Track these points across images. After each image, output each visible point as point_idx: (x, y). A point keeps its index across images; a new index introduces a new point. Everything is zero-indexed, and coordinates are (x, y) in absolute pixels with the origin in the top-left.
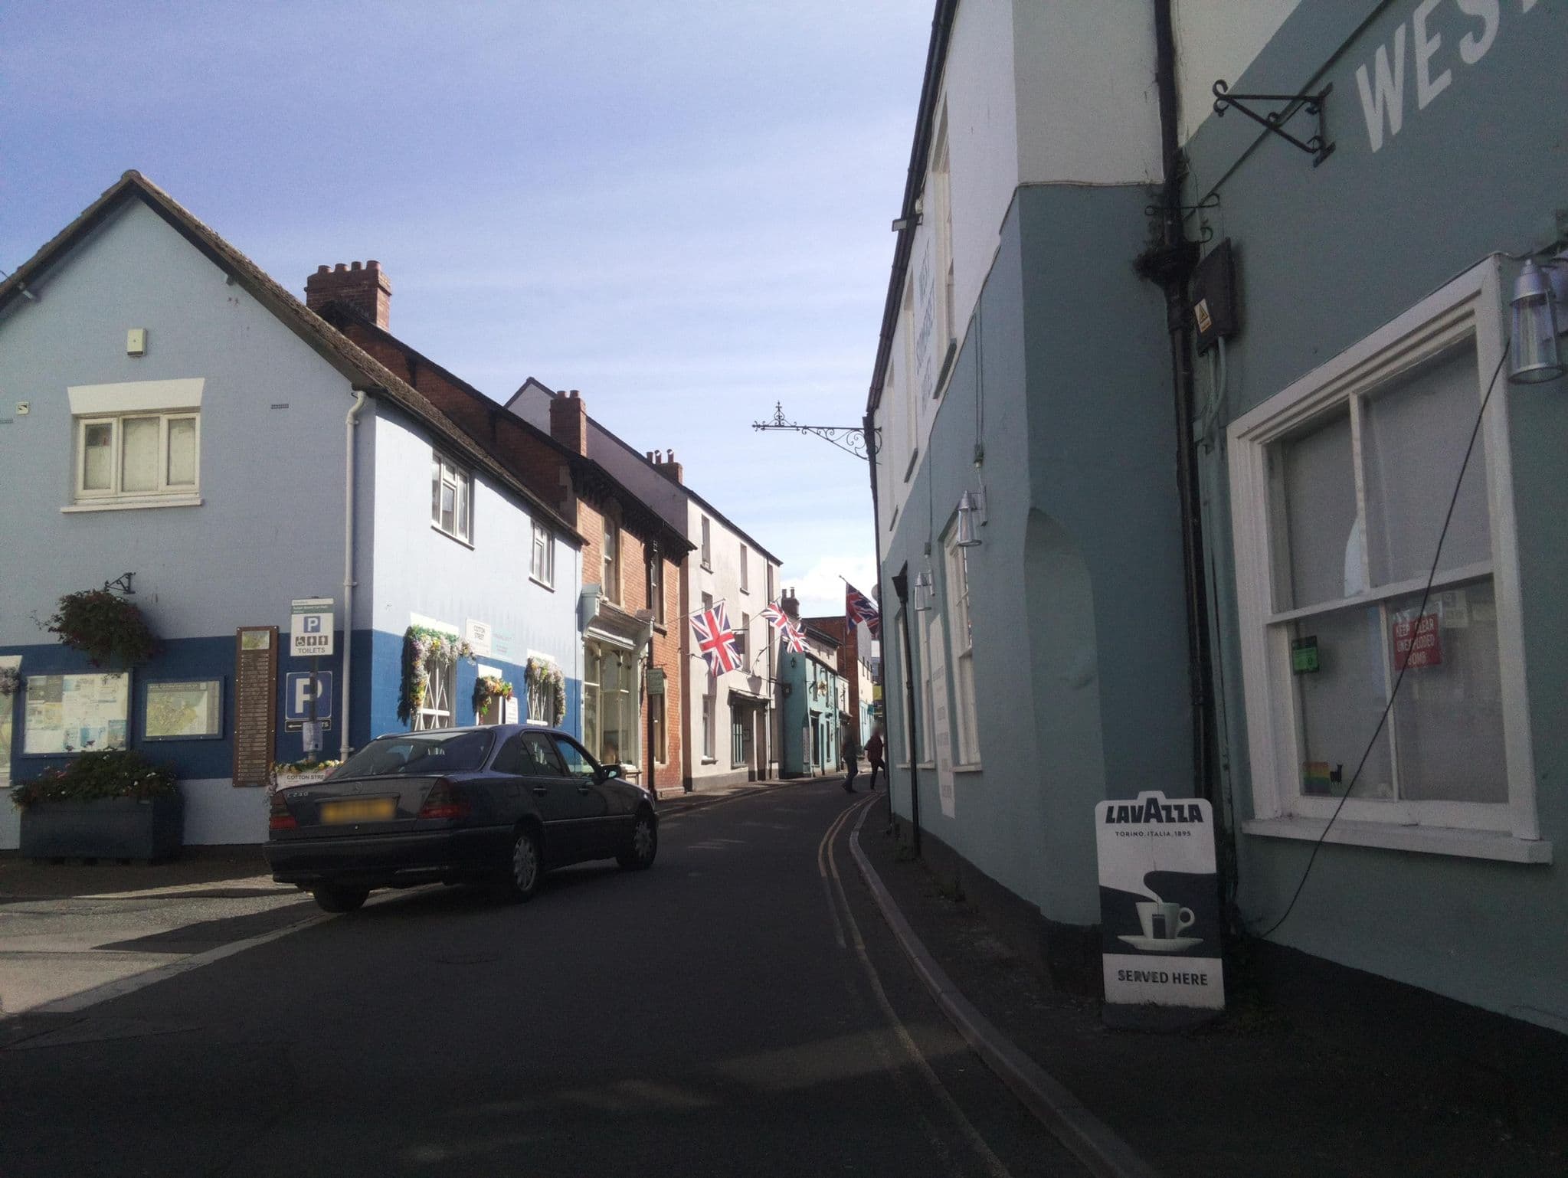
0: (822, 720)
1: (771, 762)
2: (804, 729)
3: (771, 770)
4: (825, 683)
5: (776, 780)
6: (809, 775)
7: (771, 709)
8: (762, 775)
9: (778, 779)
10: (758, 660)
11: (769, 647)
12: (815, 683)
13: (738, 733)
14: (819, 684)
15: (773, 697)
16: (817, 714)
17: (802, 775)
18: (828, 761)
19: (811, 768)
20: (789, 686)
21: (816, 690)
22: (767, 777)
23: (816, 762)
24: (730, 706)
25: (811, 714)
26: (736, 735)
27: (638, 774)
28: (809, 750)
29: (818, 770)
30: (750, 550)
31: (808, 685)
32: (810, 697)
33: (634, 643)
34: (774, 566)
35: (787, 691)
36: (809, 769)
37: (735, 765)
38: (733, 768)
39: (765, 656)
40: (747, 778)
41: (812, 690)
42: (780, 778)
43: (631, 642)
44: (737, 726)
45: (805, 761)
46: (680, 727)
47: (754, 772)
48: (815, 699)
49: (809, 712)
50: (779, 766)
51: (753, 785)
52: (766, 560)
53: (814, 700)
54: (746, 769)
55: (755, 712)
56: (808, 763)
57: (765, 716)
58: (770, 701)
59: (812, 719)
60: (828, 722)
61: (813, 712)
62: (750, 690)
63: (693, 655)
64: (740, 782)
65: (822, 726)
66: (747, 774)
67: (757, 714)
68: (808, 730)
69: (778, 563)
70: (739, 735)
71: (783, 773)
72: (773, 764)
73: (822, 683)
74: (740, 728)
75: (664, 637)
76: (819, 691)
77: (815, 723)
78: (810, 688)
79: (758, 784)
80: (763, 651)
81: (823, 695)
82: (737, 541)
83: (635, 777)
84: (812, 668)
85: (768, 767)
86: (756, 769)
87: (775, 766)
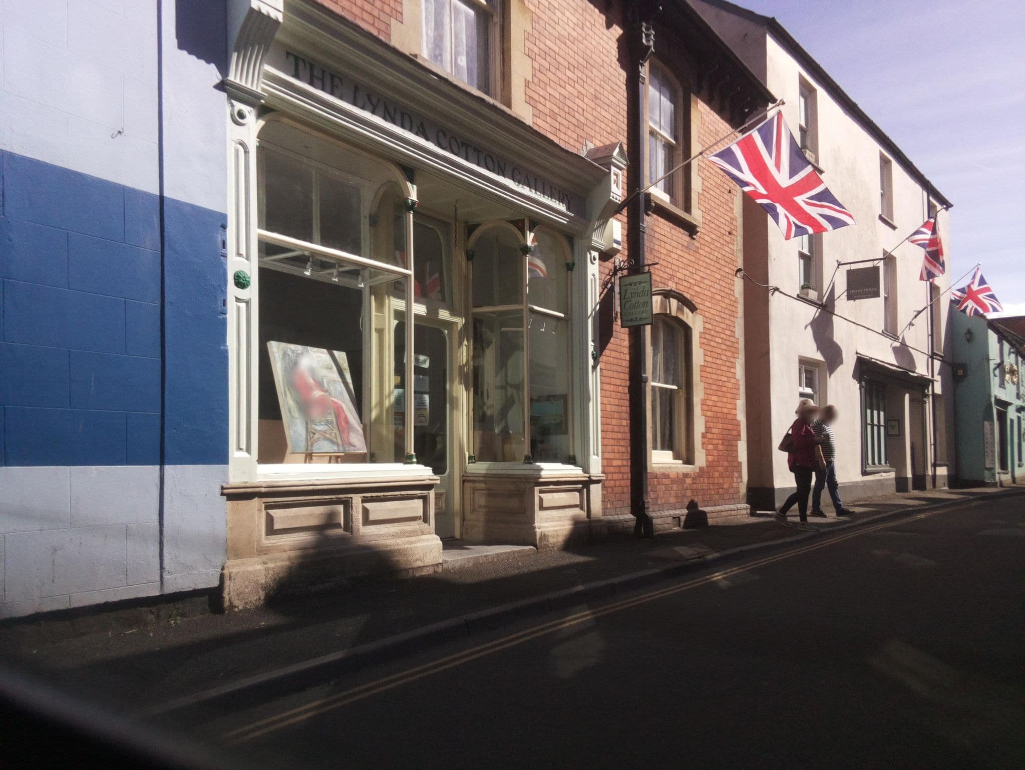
0: (1012, 414)
1: (935, 465)
2: (987, 424)
3: (934, 476)
4: (1015, 367)
5: (943, 492)
6: (994, 485)
7: (934, 395)
8: (919, 481)
9: (946, 488)
10: (911, 324)
11: (931, 306)
12: (1000, 365)
13: (876, 422)
14: (1007, 367)
15: (938, 378)
16: (1005, 404)
17: (982, 484)
18: (1020, 466)
19: (997, 476)
20: (964, 366)
21: (1003, 373)
22: (929, 485)
23: (1004, 466)
24: (860, 382)
25: (995, 404)
26: (872, 425)
27: (587, 484)
28: (993, 452)
29: (1006, 478)
30: (897, 169)
31: (992, 365)
32: (995, 382)
33: (568, 209)
34: (939, 207)
35: (960, 372)
36: (994, 475)
37: (869, 469)
38: (864, 473)
39: (923, 321)
40: (894, 489)
41: (997, 372)
42: (950, 486)
43: (562, 208)
44: (875, 412)
45: (988, 466)
46: (741, 403)
47: (906, 478)
48: (1002, 385)
49: (993, 400)
50: (948, 471)
51: (900, 500)
52: (925, 194)
53: (1000, 386)
54: (892, 475)
55: (907, 397)
56: (991, 469)
57: (925, 402)
58: (932, 381)
59: (998, 411)
60: (1019, 418)
61: (999, 402)
62: (896, 364)
63: (776, 289)
64: (880, 494)
65: (1012, 421)
66: (894, 482)
67: (911, 400)
68: (992, 425)
69: (947, 205)
70: (879, 426)
71: (954, 481)
72: (938, 469)
73: (1012, 366)
74: (879, 417)
75: (691, 236)
76: (1007, 376)
77: (1002, 416)
78: (995, 369)
79: (911, 498)
80: (920, 312)
81: (1013, 383)
82: (874, 148)
83: (580, 491)
84: (998, 346)
85: (930, 472)
86: (909, 475)
87: (942, 471)
